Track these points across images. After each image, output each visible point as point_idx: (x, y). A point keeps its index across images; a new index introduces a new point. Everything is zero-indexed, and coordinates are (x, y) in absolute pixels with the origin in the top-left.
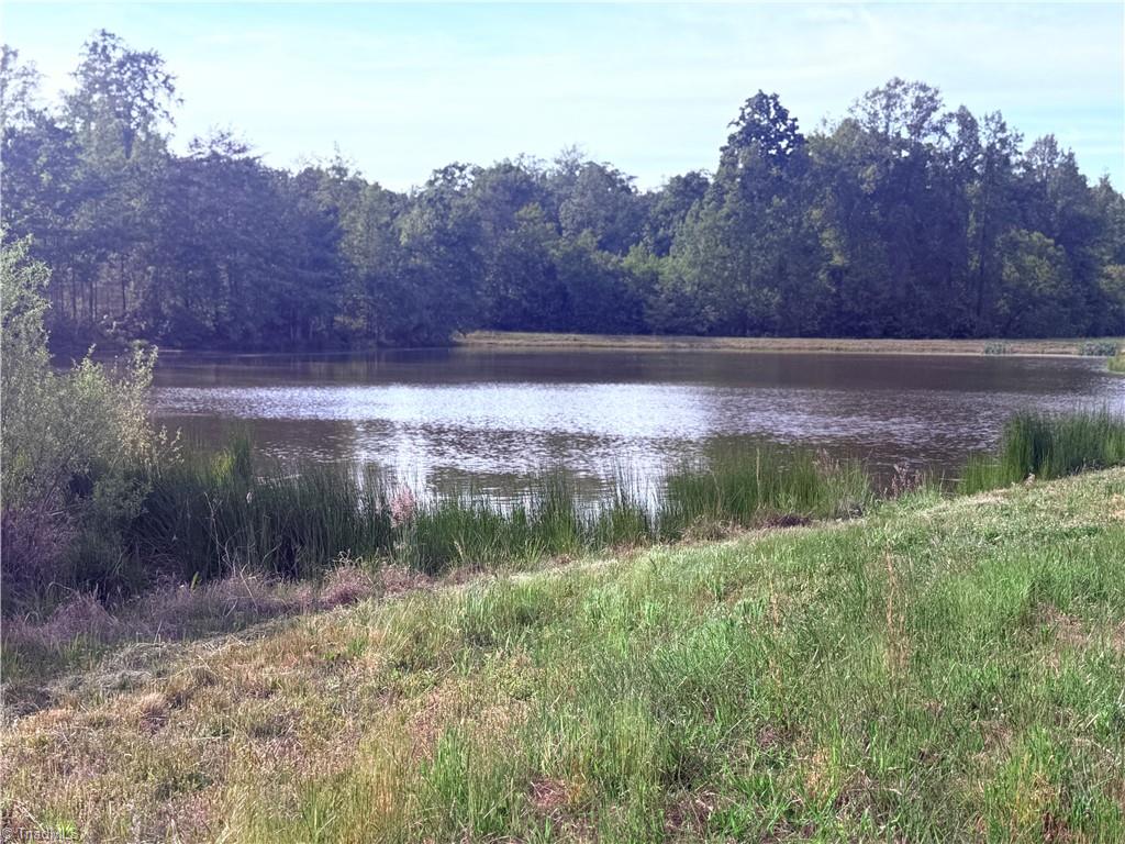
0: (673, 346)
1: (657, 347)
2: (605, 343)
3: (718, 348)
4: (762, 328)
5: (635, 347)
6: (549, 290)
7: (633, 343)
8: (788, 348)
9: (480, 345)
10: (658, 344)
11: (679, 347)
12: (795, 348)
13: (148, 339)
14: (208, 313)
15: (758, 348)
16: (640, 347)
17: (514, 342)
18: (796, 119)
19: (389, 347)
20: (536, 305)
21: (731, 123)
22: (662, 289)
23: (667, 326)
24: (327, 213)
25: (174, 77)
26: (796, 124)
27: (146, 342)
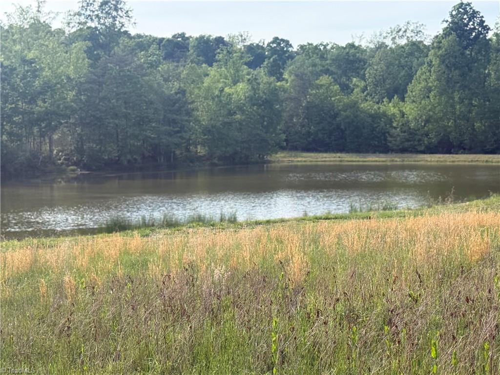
0: (393, 161)
1: (383, 161)
2: (354, 159)
3: (418, 161)
5: (372, 161)
6: (333, 127)
7: (371, 159)
8: (458, 161)
9: (283, 161)
10: (384, 159)
11: (396, 161)
12: (462, 161)
15: (441, 162)
16: (374, 161)
17: (304, 159)
18: (482, 17)
19: (220, 165)
20: (326, 135)
21: (443, 21)
22: (398, 125)
23: (401, 147)
24: (176, 93)
25: (131, 11)
26: (483, 19)
27: (75, 167)
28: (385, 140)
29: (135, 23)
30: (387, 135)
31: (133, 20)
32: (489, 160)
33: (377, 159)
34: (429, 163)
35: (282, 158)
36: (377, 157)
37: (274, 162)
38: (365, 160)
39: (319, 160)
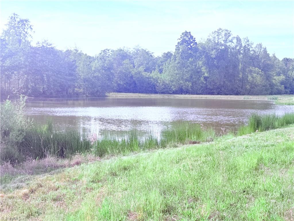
0: (164, 97)
2: (146, 96)
3: (175, 97)
4: (187, 92)
6: (131, 82)
7: (153, 96)
8: (193, 97)
9: (113, 96)
10: (160, 96)
12: (195, 97)
13: (25, 94)
14: (41, 88)
15: (185, 97)
17: (122, 95)
18: (195, 38)
19: (89, 97)
20: (128, 86)
21: (178, 39)
22: (160, 82)
23: (162, 91)
24: (73, 61)
25: (32, 26)
26: (195, 39)
27: (24, 95)
28: (155, 88)
29: (34, 32)
30: (156, 86)
31: (33, 30)
32: (207, 97)
33: (156, 96)
34: (180, 98)
35: (113, 95)
36: (156, 95)
37: (109, 96)
38: (151, 96)
39: (129, 96)
